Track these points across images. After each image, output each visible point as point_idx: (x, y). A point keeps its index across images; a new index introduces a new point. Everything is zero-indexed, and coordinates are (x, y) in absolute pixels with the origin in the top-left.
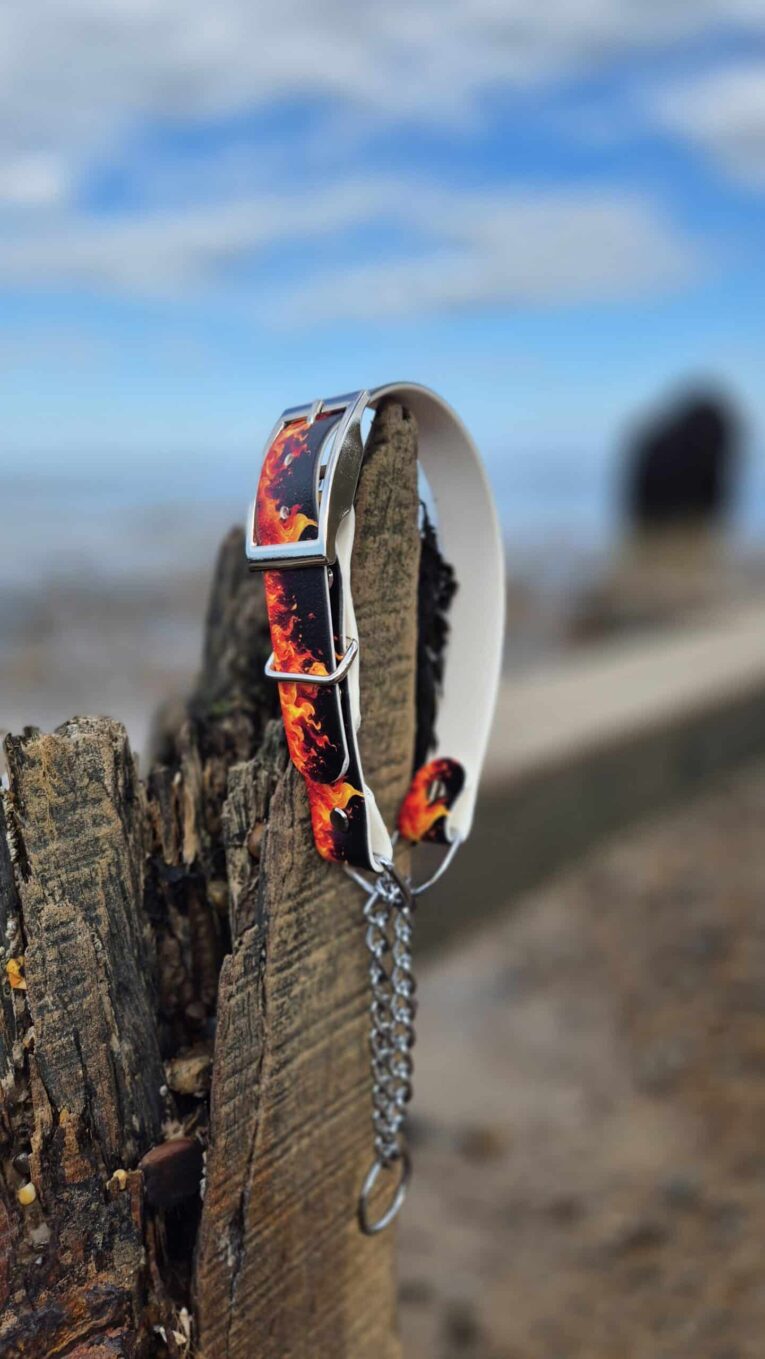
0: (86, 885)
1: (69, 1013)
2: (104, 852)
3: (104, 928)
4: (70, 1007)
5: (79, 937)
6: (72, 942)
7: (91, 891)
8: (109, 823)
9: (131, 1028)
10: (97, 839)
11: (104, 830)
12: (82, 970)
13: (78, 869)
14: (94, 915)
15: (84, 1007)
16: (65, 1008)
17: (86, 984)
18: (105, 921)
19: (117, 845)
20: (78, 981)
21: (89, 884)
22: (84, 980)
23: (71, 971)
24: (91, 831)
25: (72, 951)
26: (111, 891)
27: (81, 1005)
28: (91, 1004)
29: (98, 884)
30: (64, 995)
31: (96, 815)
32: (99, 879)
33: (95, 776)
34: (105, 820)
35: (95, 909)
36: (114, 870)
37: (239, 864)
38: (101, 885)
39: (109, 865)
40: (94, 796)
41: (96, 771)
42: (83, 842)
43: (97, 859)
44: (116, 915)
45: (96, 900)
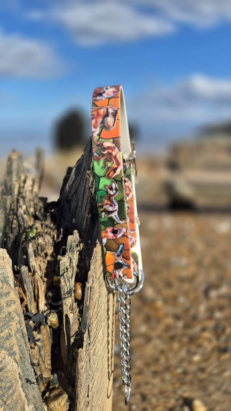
0: (7, 339)
1: (8, 405)
2: (13, 318)
3: (18, 357)
4: (7, 403)
5: (8, 366)
6: (5, 370)
7: (10, 340)
8: (14, 303)
9: (32, 398)
10: (10, 313)
11: (13, 307)
12: (11, 381)
13: (2, 331)
14: (12, 352)
15: (14, 399)
16: (5, 404)
17: (14, 388)
18: (18, 352)
19: (19, 313)
20: (9, 388)
21: (9, 337)
22: (12, 386)
23: (6, 384)
24: (6, 310)
25: (5, 375)
26: (18, 337)
27: (12, 399)
28: (17, 396)
29: (12, 336)
30: (4, 398)
31: (8, 301)
32: (13, 333)
33: (5, 281)
34: (12, 302)
35: (12, 348)
36: (18, 325)
37: (69, 304)
38: (14, 335)
39: (17, 324)
40: (6, 291)
41: (4, 278)
42: (3, 317)
43: (11, 323)
44: (21, 347)
45: (13, 344)
